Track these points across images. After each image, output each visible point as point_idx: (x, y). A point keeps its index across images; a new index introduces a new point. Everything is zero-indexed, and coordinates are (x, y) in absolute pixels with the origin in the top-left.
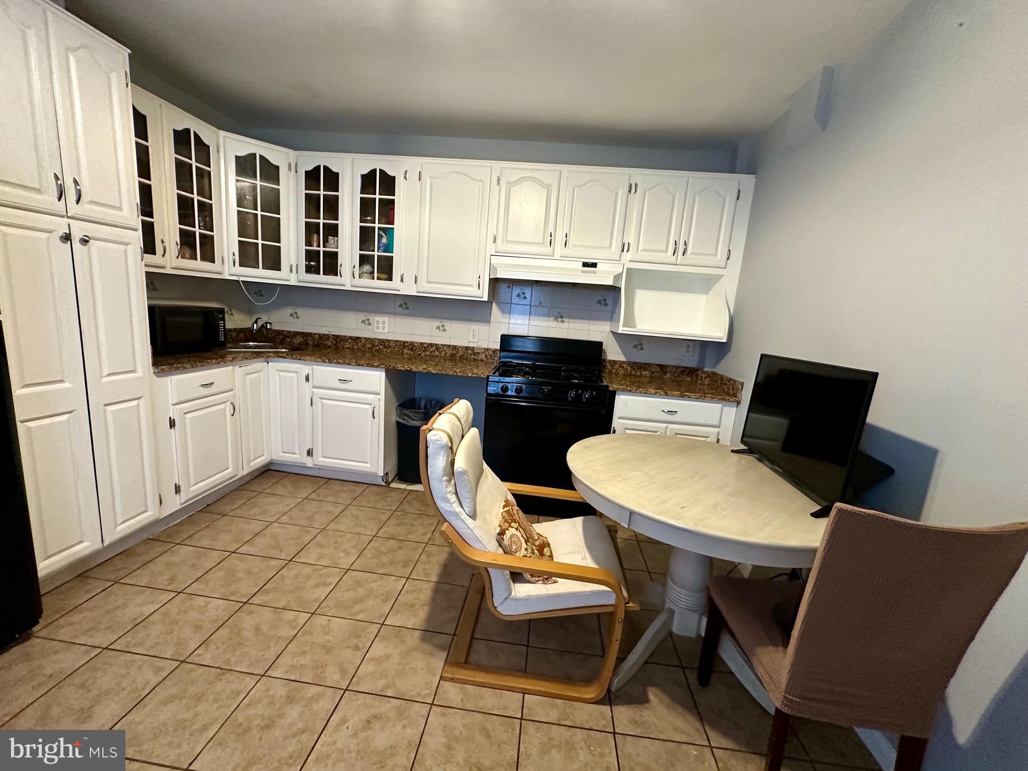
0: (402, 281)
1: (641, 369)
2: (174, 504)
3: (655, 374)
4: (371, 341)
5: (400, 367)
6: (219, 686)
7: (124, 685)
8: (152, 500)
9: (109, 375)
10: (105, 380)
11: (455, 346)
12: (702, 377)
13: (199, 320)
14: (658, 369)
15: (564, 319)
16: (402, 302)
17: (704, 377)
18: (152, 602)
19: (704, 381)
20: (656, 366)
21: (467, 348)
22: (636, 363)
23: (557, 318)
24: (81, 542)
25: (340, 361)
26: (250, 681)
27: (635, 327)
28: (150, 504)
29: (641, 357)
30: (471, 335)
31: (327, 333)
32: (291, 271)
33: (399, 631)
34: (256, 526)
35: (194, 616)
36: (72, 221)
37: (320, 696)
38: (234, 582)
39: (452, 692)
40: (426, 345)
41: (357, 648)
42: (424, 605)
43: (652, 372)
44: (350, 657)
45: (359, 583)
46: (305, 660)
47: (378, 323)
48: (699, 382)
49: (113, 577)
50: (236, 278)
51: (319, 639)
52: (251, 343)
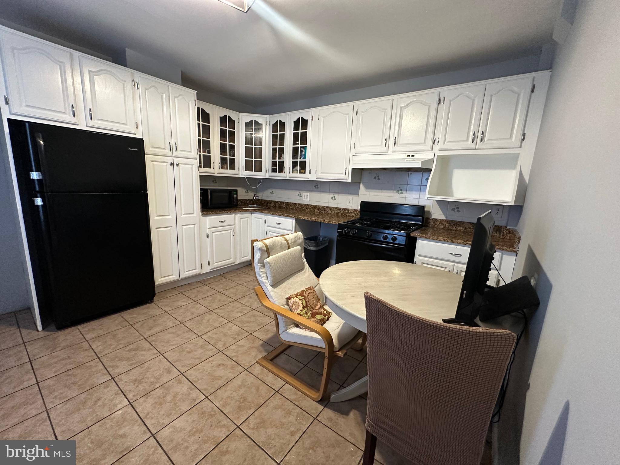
0: (310, 173)
1: (457, 225)
2: (207, 269)
3: (468, 230)
4: (301, 205)
5: (300, 217)
6: (186, 334)
7: (164, 324)
8: (198, 266)
9: (184, 214)
10: (182, 216)
11: (339, 208)
12: (504, 233)
13: (226, 194)
14: (470, 226)
15: (402, 191)
16: (315, 185)
17: (505, 233)
18: (186, 302)
19: (506, 236)
20: (469, 224)
21: (345, 209)
22: (453, 221)
23: (398, 190)
24: (172, 275)
25: (277, 214)
26: (195, 336)
27: (453, 196)
28: (197, 267)
29: (457, 217)
30: (348, 202)
31: (284, 201)
32: (266, 172)
33: (255, 339)
34: (233, 284)
35: (193, 310)
36: (174, 158)
37: (212, 349)
38: (213, 302)
39: (257, 369)
40: (325, 208)
41: (235, 339)
42: (273, 332)
43: (465, 228)
44: (231, 341)
45: (254, 316)
46: (215, 336)
47: (305, 195)
48: (501, 237)
49: (181, 291)
50: (244, 176)
51: (225, 331)
52: (255, 206)
